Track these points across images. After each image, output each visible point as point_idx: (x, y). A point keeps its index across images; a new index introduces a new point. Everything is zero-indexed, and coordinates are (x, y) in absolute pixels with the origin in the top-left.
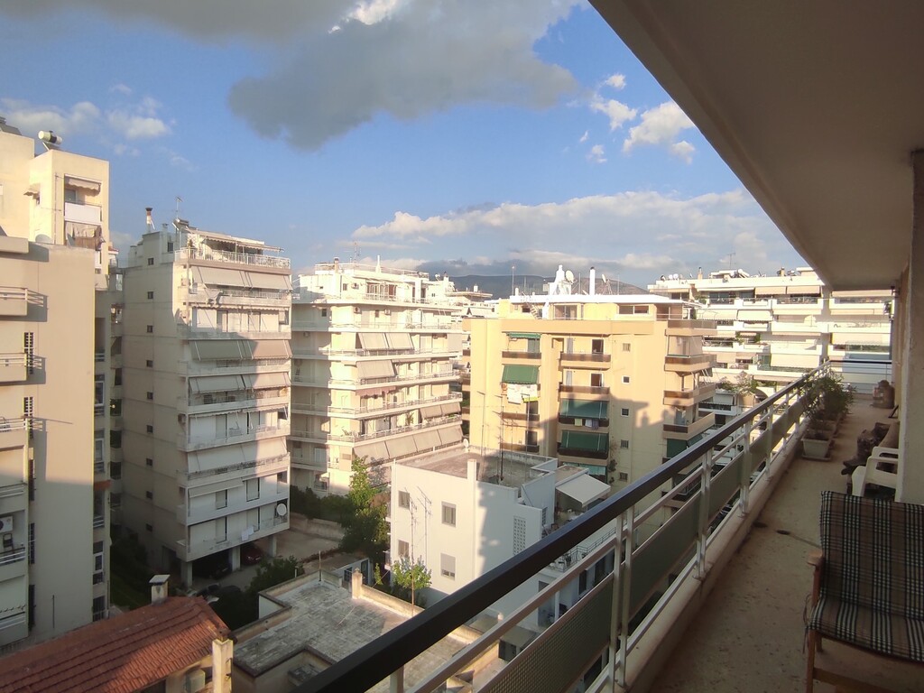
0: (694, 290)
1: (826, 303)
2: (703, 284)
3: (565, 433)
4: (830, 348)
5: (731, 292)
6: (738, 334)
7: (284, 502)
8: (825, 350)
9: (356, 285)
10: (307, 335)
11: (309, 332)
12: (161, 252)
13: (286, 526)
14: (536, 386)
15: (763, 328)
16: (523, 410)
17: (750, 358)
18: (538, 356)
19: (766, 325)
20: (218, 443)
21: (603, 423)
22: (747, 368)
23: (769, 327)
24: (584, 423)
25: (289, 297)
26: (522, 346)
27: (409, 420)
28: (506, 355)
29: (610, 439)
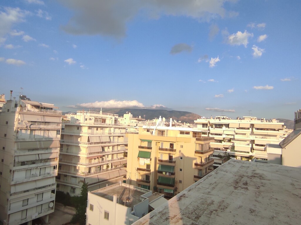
0: (209, 123)
1: (252, 130)
2: (212, 121)
3: (159, 177)
4: (254, 145)
5: (222, 124)
6: (224, 138)
7: (53, 201)
8: (252, 146)
9: (90, 119)
10: (71, 136)
11: (72, 135)
12: (12, 107)
13: (53, 211)
14: (149, 159)
15: (232, 137)
16: (145, 167)
17: (227, 147)
18: (151, 148)
19: (233, 136)
20: (25, 180)
21: (173, 174)
22: (227, 150)
23: (234, 137)
24: (166, 174)
25: (61, 125)
26: (145, 144)
27: (108, 167)
28: (140, 147)
29: (175, 179)
